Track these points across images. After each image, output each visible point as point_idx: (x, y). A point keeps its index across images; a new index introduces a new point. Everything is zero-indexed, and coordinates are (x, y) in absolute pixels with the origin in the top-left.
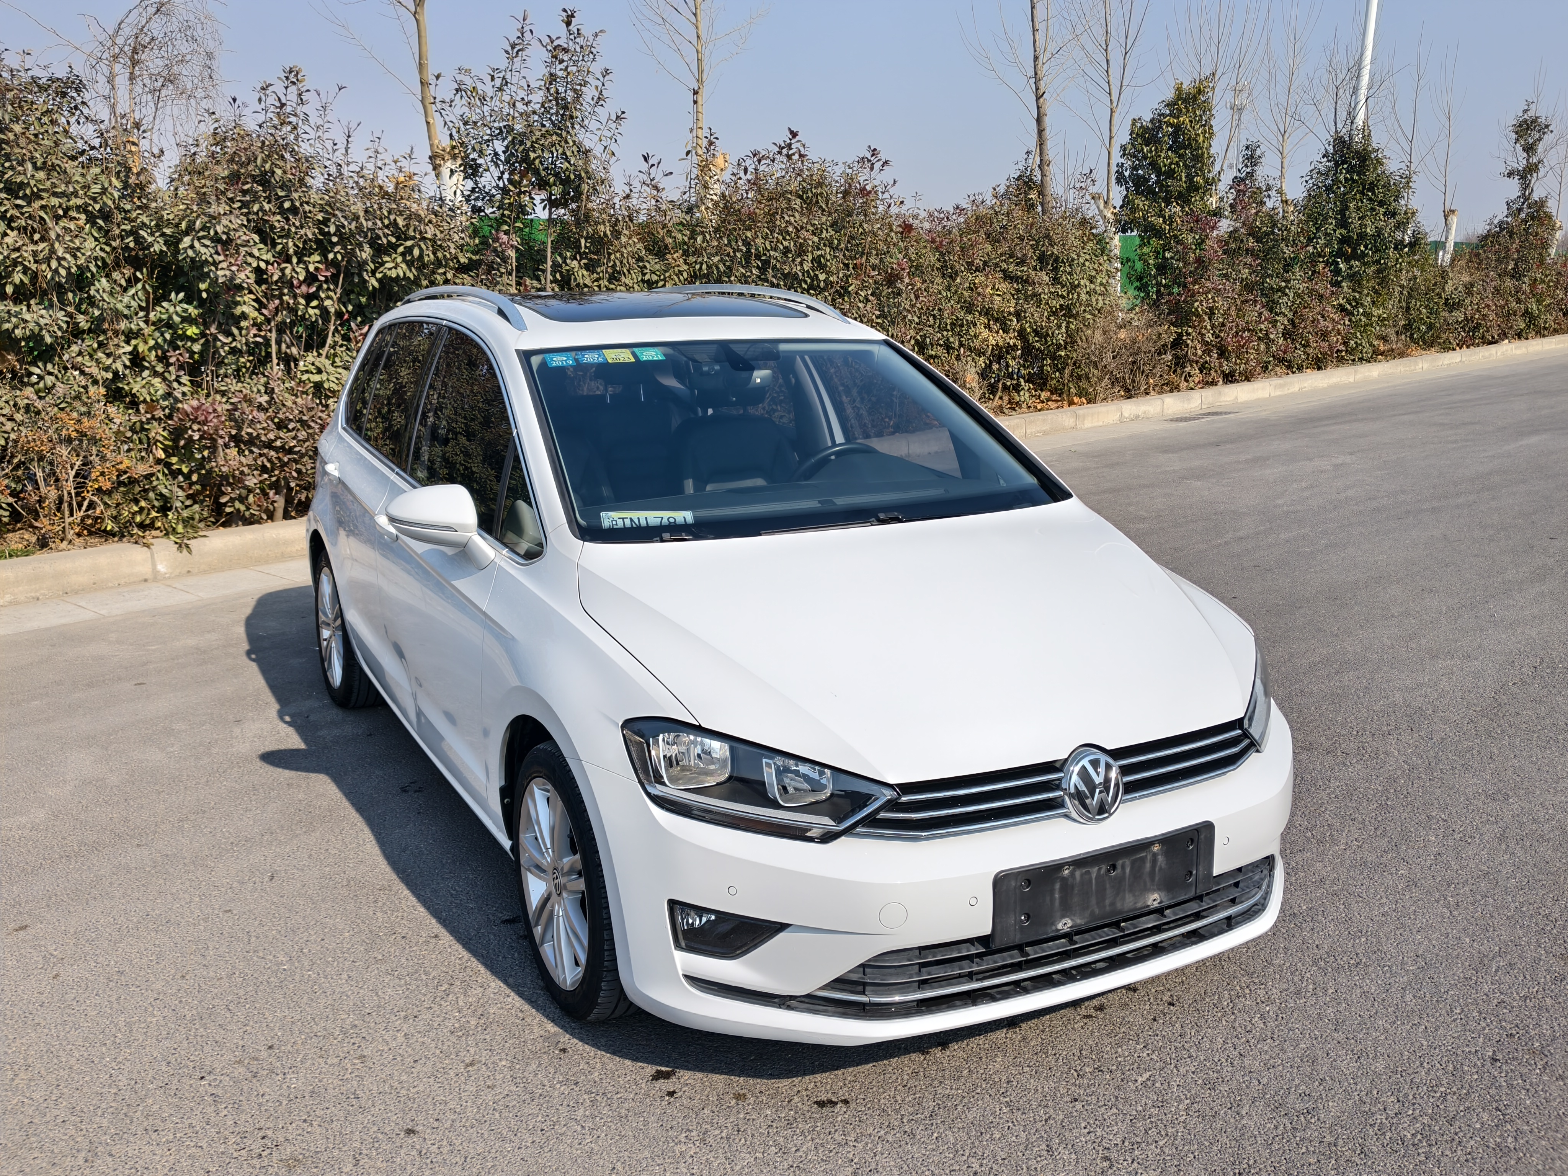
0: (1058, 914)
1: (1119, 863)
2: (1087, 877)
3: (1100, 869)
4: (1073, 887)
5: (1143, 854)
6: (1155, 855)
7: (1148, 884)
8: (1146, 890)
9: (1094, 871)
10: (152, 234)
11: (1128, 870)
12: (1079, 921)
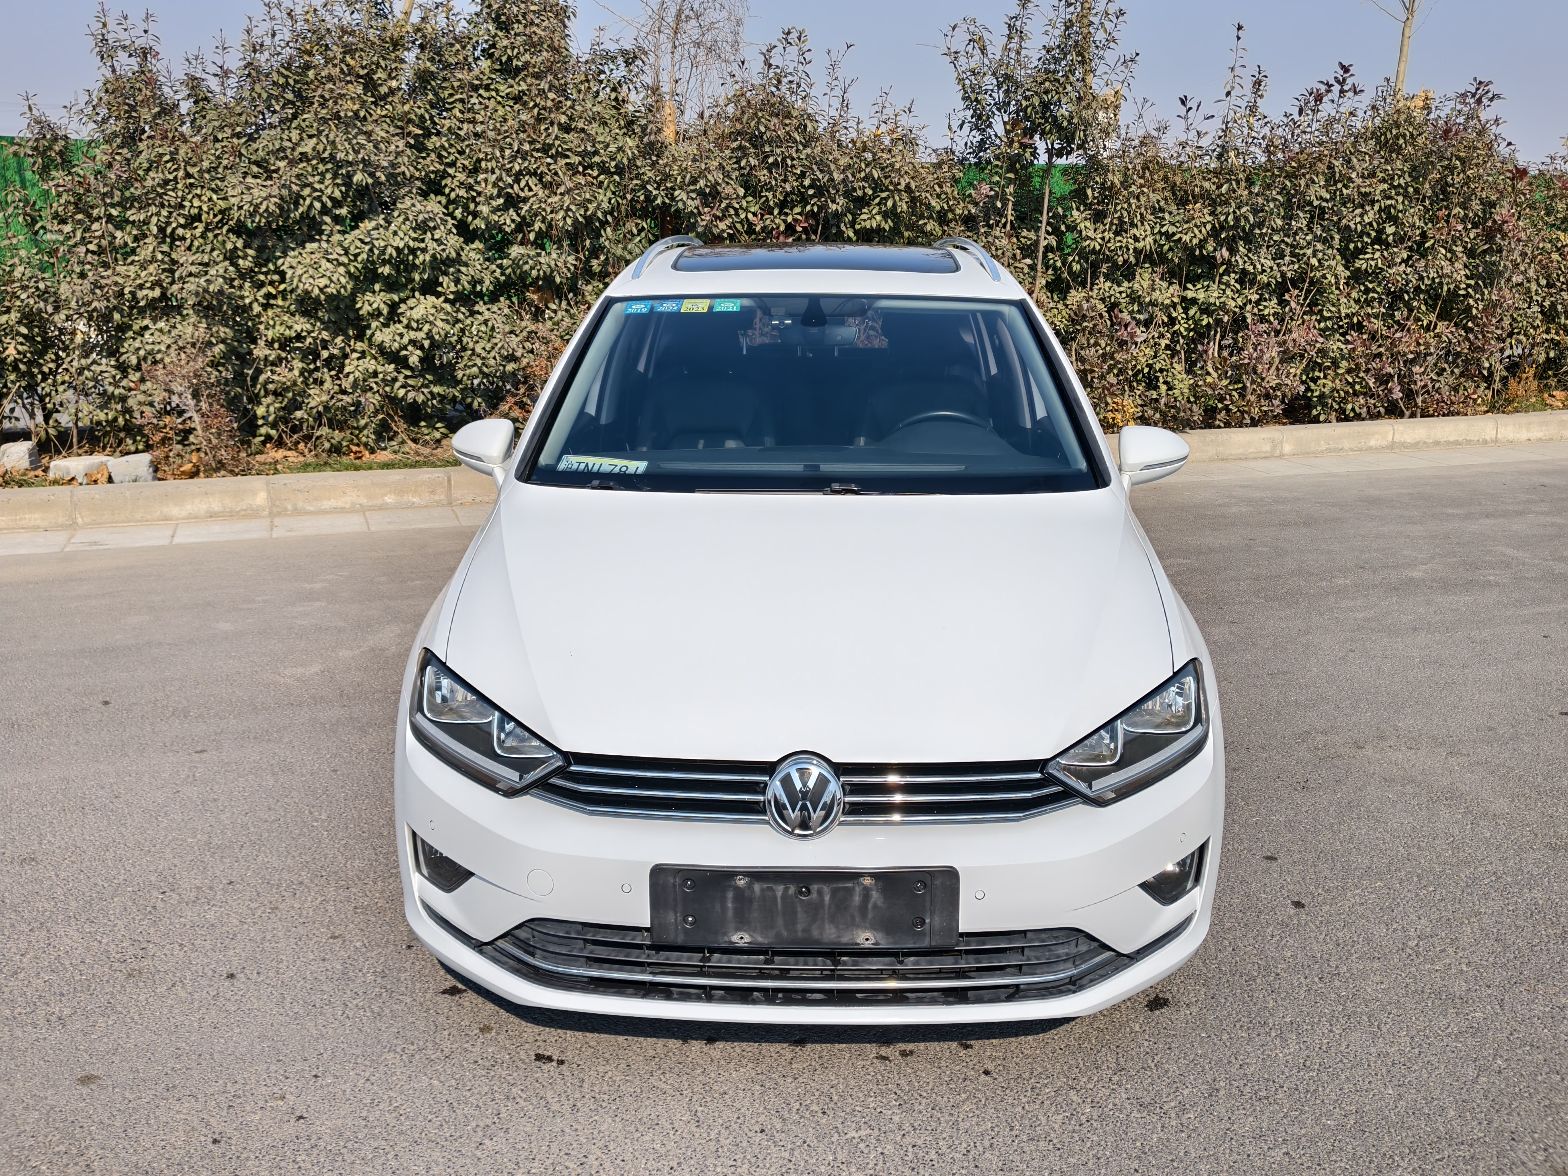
0: (732, 926)
1: (815, 887)
2: (769, 893)
3: (786, 889)
4: (751, 901)
5: (850, 885)
6: (866, 890)
7: (857, 919)
8: (853, 925)
9: (779, 889)
10: (658, 189)
11: (827, 898)
12: (760, 939)
